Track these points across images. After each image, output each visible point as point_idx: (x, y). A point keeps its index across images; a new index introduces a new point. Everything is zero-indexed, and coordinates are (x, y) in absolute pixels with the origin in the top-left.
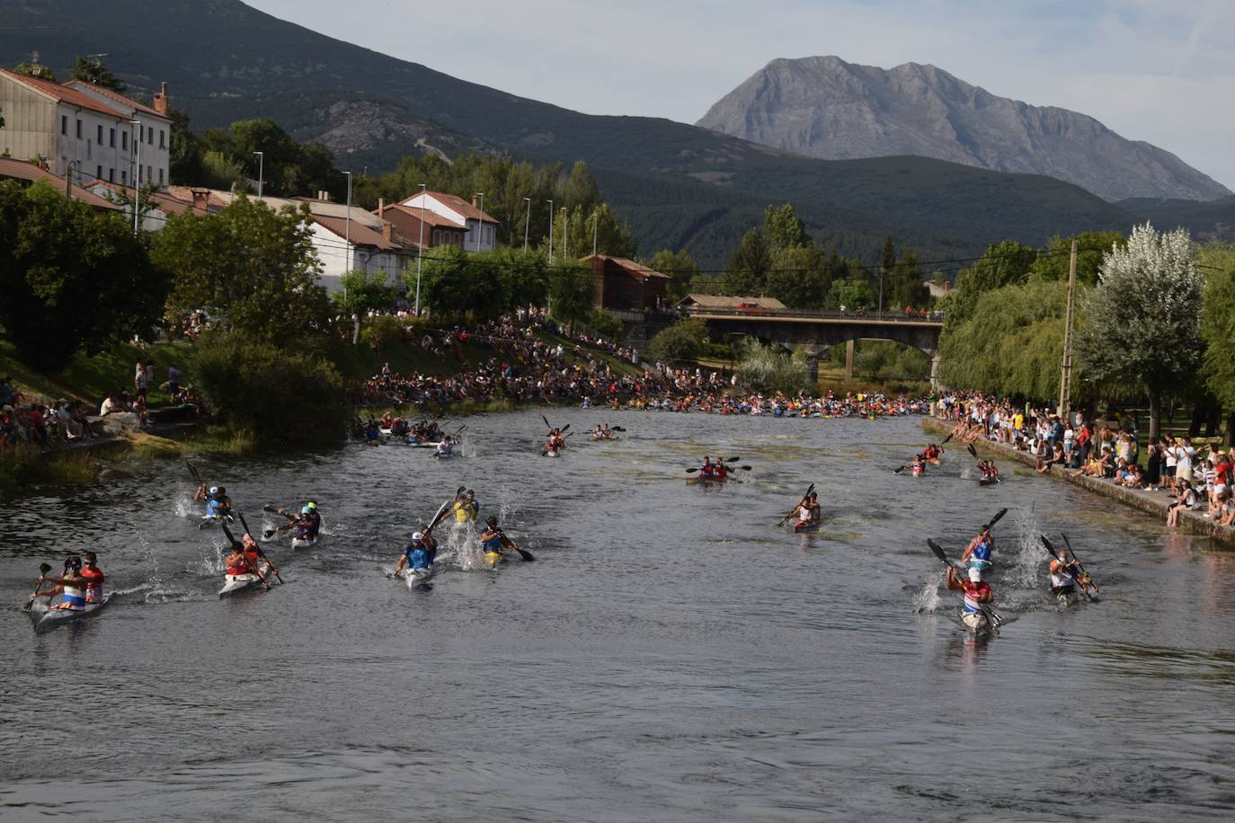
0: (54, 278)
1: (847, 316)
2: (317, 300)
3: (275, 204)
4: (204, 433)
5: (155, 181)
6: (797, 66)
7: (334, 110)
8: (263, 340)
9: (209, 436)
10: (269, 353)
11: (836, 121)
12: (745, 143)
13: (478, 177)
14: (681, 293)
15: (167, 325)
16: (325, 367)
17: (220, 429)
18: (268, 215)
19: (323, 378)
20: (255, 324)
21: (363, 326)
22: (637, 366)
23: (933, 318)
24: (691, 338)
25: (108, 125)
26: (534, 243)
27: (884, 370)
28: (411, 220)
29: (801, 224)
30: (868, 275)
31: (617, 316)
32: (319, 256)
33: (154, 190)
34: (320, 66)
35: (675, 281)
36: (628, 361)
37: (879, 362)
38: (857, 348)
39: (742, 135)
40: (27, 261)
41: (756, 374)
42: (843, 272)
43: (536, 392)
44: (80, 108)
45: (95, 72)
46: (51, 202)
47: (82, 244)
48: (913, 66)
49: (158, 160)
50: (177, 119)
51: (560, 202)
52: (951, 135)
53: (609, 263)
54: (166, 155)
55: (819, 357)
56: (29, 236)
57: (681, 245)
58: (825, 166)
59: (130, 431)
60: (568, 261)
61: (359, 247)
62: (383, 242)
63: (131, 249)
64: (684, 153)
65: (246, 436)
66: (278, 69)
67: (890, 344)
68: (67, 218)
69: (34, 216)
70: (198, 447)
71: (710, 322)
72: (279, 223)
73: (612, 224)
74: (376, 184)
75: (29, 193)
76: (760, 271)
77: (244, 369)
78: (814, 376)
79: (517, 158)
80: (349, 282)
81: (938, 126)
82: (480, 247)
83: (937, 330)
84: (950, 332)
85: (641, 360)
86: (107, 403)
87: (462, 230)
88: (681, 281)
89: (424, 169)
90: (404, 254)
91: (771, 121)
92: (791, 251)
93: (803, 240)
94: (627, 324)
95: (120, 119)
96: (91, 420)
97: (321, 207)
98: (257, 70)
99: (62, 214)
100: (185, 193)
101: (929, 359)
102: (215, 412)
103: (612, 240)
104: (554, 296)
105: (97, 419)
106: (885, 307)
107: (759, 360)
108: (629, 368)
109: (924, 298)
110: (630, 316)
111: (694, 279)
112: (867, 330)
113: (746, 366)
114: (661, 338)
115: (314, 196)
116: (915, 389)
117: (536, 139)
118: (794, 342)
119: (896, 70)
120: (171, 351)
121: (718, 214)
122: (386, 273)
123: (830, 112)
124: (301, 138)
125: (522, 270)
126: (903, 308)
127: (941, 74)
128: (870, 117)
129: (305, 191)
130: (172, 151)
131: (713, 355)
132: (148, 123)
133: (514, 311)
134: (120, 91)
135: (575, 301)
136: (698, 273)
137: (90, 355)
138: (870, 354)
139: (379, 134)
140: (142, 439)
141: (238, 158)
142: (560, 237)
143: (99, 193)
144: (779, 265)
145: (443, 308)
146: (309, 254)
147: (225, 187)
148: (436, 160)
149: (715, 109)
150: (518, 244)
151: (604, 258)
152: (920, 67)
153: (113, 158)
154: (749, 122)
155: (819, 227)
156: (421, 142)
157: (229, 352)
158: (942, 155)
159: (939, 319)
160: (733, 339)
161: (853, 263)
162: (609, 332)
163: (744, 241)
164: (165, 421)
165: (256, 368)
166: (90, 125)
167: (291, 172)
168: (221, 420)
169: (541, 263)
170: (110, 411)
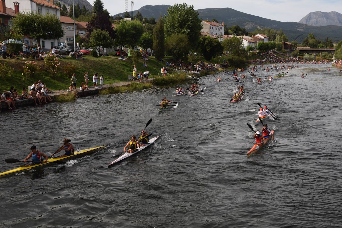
0: (209, 48)
1: (320, 49)
2: (243, 50)
3: (238, 37)
4: (228, 68)
5: (222, 34)
6: (314, 13)
7: (246, 23)
8: (236, 55)
10: (237, 57)
11: (320, 21)
12: (305, 25)
13: (266, 32)
14: (295, 46)
15: (223, 54)
16: (244, 59)
18: (237, 38)
19: (244, 60)
20: (235, 53)
21: (249, 53)
22: (288, 57)
23: (334, 49)
24: (297, 53)
25: (216, 27)
26: (274, 40)
27: (326, 57)
28: (256, 38)
29: (314, 36)
30: (324, 43)
31: (286, 50)
32: (244, 44)
33: (222, 36)
34: (244, 17)
35: (294, 45)
36: (287, 57)
37: (325, 56)
38: (322, 54)
39: (305, 24)
40: (206, 46)
41: (306, 58)
42: (320, 43)
43: (274, 62)
44: (213, 25)
45: (215, 20)
46: (209, 38)
47: (213, 43)
48: (332, 12)
49: (222, 31)
50: (225, 26)
51: (278, 34)
52: (338, 22)
53: (285, 43)
54: (224, 31)
55: (316, 55)
56: (206, 42)
57: (295, 40)
58: (318, 27)
59: (218, 68)
60: (279, 43)
61: (249, 42)
62: (253, 41)
63: (219, 44)
64: (296, 26)
66: (239, 18)
67: (327, 53)
68: (211, 40)
69: (207, 40)
70: (227, 70)
71: (299, 51)
72: (239, 39)
73: (285, 37)
74: (252, 33)
75: (207, 37)
76: (307, 43)
77: (234, 59)
78: (315, 58)
79: (272, 28)
80: (247, 47)
81: (336, 20)
82: (266, 41)
83: (334, 51)
84: (336, 51)
85: (289, 56)
86: (216, 64)
87: (263, 39)
88: (295, 45)
89: (258, 31)
90: (255, 43)
91: (310, 21)
92: (312, 40)
93: (314, 38)
94: (287, 51)
95: (218, 26)
97: (244, 37)
98: (236, 18)
99: (210, 40)
100: (226, 36)
101: (333, 55)
102: (230, 65)
103: (285, 40)
104: (277, 48)
106: (326, 47)
107: (307, 56)
108: (287, 58)
109: (332, 46)
110: (287, 50)
111: (297, 45)
112: (323, 51)
113: (305, 57)
114: (292, 53)
115: (243, 35)
116: (331, 59)
117: (275, 26)
118: (312, 53)
119: (329, 13)
120: (224, 57)
121: (301, 35)
122: (253, 45)
123: (319, 19)
124: (242, 28)
125: (272, 44)
126: (329, 47)
127: (337, 13)
128: (325, 20)
129: (242, 35)
130: (224, 30)
131: (300, 55)
132: (221, 27)
133: (271, 50)
134: (218, 23)
135: (280, 49)
136: (298, 44)
137: (214, 58)
138: (324, 55)
139: (252, 26)
140: (220, 69)
141: (233, 31)
142: (278, 39)
143: (215, 37)
144: (310, 42)
145: (261, 50)
146: (242, 43)
147: (231, 35)
148: (260, 29)
149: (301, 20)
150: (272, 41)
151: (284, 42)
152: (334, 12)
153: (217, 32)
154: (306, 22)
155: (317, 36)
156: (258, 27)
157: (232, 57)
158: (336, 25)
159: (335, 49)
160: (303, 53)
161: (321, 41)
162: (284, 53)
163: (305, 39)
164: (223, 67)
166: (214, 27)
167: (240, 32)
168: (230, 66)
169: (275, 44)
170: (216, 65)
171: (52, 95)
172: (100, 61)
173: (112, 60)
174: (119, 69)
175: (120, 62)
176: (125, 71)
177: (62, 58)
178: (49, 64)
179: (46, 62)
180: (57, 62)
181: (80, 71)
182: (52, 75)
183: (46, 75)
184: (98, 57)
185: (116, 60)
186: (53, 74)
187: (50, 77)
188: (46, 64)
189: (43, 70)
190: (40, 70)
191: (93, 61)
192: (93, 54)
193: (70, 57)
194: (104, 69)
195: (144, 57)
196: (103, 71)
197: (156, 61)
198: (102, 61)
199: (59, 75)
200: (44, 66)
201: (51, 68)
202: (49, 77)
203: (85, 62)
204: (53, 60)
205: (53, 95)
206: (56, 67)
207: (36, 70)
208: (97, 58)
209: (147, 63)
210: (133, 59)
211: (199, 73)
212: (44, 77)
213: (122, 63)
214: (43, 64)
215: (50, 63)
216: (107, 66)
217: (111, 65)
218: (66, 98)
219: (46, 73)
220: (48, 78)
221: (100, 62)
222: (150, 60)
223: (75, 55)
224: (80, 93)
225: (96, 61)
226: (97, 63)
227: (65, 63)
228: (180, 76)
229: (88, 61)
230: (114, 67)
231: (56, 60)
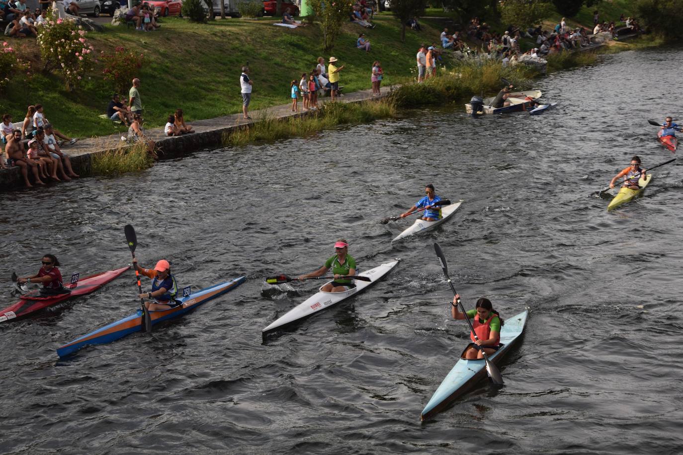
4: (641, 38)
9: (644, 40)
17: (648, 36)
59: (607, 41)
65: (661, 37)
70: (639, 46)
77: (660, 6)
86: (597, 28)
96: (590, 36)
102: (645, 28)
105: (593, 36)
137: (588, 6)
140: (613, 44)
164: (623, 34)
165: (666, 5)
168: (648, 32)
170: (598, 31)
171: (76, 155)
172: (215, 34)
173: (255, 30)
174: (278, 60)
175: (282, 36)
176: (298, 67)
177: (92, 28)
178: (56, 50)
179: (46, 42)
180: (80, 43)
181: (155, 69)
182: (66, 87)
183: (48, 88)
184: (206, 23)
185: (268, 32)
186: (71, 85)
187: (62, 93)
188: (43, 52)
189: (37, 71)
190: (27, 70)
191: (194, 36)
192: (191, 11)
193: (115, 23)
194: (231, 62)
195: (356, 17)
196: (230, 70)
197: (396, 29)
198: (224, 34)
199: (90, 86)
200: (37, 56)
201: (63, 65)
202: (56, 95)
203: (168, 39)
204: (67, 37)
205: (81, 154)
206: (81, 58)
207: (15, 71)
208: (203, 25)
209: (368, 35)
210: (323, 25)
211: (545, 62)
212: (41, 93)
213: (287, 37)
214: (35, 50)
215: (57, 46)
216: (241, 51)
217: (251, 47)
218: (123, 161)
219: (46, 80)
220: (54, 98)
221: (217, 39)
222: (379, 25)
223: (135, 17)
224: (165, 145)
225: (202, 35)
226: (205, 41)
227: (105, 45)
228: (482, 74)
229: (179, 35)
230: (264, 53)
231: (77, 36)
